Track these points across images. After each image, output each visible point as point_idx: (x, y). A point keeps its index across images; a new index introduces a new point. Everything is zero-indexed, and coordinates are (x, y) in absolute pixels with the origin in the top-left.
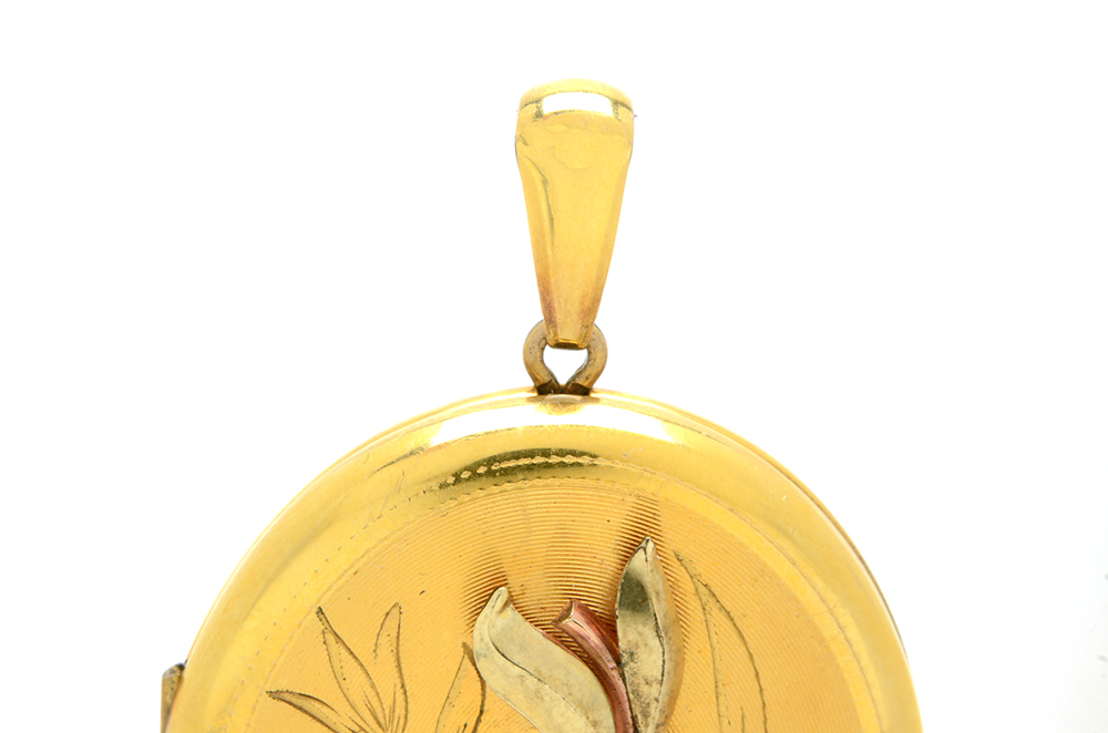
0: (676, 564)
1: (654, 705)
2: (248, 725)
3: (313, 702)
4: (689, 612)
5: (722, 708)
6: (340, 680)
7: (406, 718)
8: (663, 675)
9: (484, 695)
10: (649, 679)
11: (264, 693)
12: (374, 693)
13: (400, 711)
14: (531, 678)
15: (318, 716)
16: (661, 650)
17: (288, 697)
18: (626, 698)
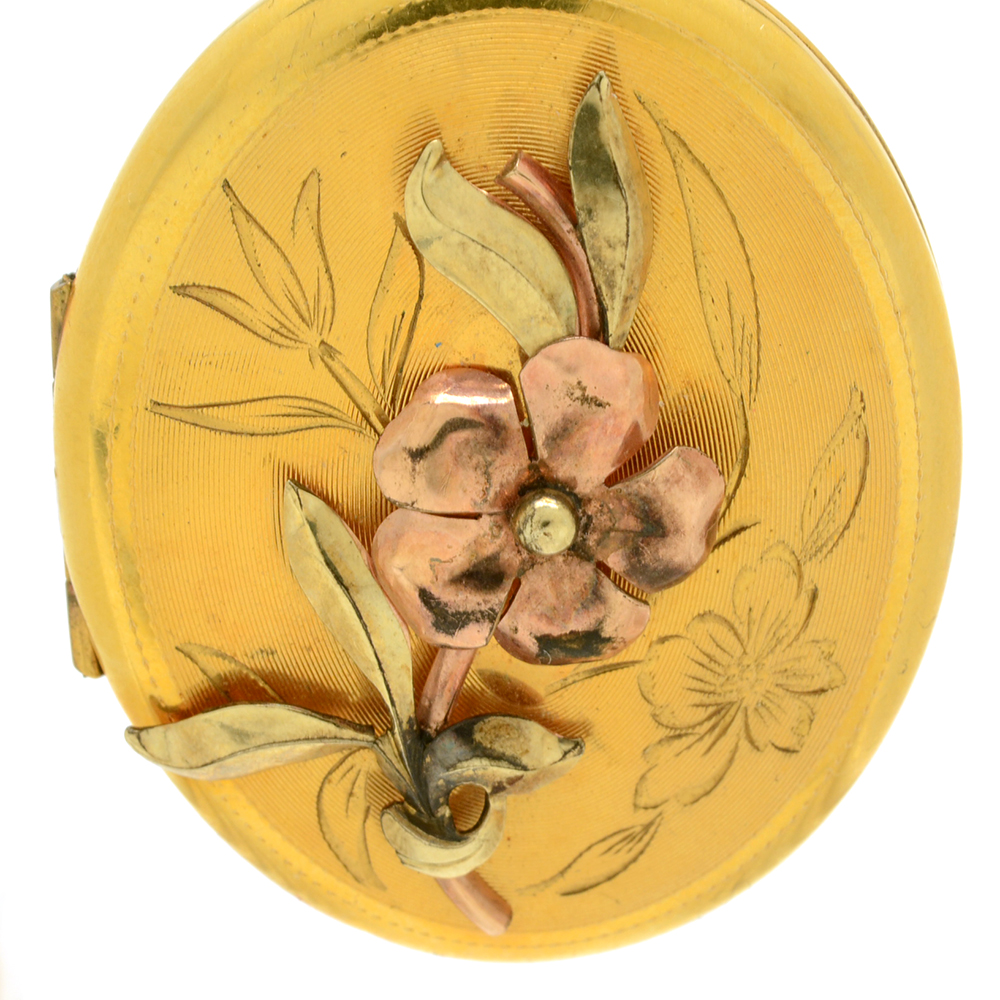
0: (637, 107)
1: (619, 272)
2: (151, 330)
3: (224, 296)
4: (656, 165)
5: (704, 284)
6: (254, 267)
7: (334, 309)
8: (628, 235)
9: (422, 275)
10: (612, 240)
11: (167, 288)
12: (294, 282)
13: (326, 302)
14: (473, 245)
15: (232, 314)
16: (624, 204)
17: (195, 292)
18: (587, 268)
